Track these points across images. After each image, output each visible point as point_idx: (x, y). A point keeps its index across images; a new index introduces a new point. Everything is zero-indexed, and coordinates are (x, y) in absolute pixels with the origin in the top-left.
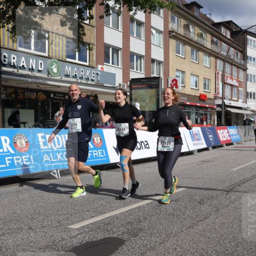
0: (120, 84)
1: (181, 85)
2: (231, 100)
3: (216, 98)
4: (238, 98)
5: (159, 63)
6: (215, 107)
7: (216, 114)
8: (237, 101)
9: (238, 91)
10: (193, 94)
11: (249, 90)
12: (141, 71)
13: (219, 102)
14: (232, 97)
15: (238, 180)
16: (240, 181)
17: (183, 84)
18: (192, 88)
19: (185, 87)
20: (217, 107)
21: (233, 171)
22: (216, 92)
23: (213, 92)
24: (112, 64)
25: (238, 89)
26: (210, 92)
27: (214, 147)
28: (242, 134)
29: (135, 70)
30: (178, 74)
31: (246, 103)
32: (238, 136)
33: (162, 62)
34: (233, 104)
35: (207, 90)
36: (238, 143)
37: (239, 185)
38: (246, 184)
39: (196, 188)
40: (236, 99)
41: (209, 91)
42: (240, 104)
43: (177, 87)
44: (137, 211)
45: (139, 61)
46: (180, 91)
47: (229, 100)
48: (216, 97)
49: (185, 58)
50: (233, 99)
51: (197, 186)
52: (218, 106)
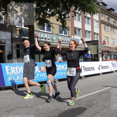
0: (81, 44)
1: (107, 43)
5: (97, 34)
10: (112, 47)
12: (90, 38)
17: (108, 43)
18: (112, 44)
19: (108, 44)
24: (78, 35)
29: (87, 37)
30: (105, 38)
33: (98, 34)
39: (115, 87)
43: (105, 44)
44: (91, 96)
45: (89, 34)
46: (106, 46)
49: (108, 32)
51: (116, 86)
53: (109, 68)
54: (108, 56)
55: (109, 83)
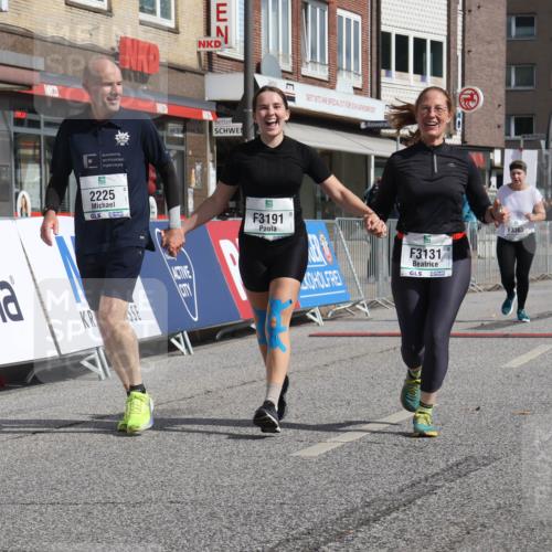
2: (294, 75)
3: (210, 62)
4: (334, 68)
6: (207, 116)
7: (210, 156)
8: (329, 83)
9: (334, 25)
11: (392, 24)
13: (229, 87)
14: (298, 60)
15: (336, 507)
16: (349, 513)
20: (219, 115)
21: (304, 462)
22: (208, 33)
23: (192, 31)
25: (332, 14)
26: (176, 31)
27: (201, 338)
28: (359, 269)
31: (378, 97)
32: (334, 276)
34: (307, 98)
35: (158, 19)
36: (336, 317)
37: (340, 536)
38: (376, 529)
40: (323, 74)
41: (171, 24)
42: (342, 100)
47: (285, 74)
48: (209, 54)
50: (307, 71)
52: (225, 108)
53: (18, 317)
54: (19, 161)
55: (12, 510)
